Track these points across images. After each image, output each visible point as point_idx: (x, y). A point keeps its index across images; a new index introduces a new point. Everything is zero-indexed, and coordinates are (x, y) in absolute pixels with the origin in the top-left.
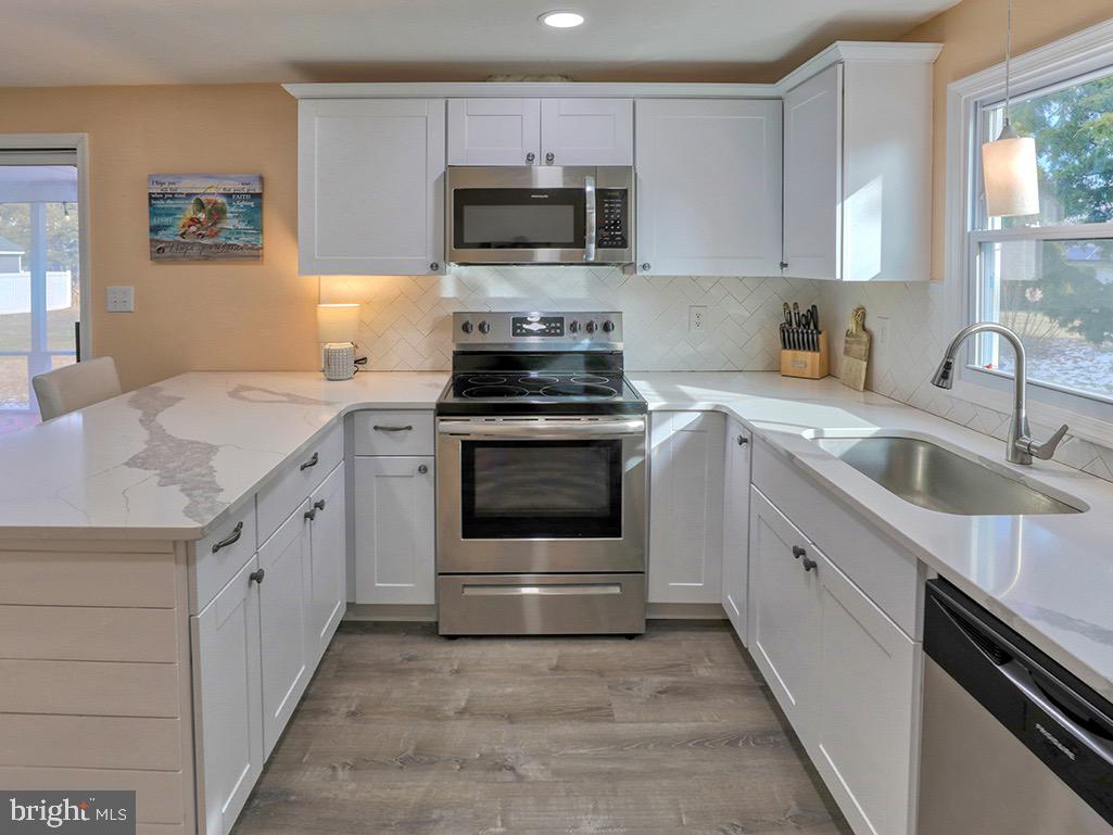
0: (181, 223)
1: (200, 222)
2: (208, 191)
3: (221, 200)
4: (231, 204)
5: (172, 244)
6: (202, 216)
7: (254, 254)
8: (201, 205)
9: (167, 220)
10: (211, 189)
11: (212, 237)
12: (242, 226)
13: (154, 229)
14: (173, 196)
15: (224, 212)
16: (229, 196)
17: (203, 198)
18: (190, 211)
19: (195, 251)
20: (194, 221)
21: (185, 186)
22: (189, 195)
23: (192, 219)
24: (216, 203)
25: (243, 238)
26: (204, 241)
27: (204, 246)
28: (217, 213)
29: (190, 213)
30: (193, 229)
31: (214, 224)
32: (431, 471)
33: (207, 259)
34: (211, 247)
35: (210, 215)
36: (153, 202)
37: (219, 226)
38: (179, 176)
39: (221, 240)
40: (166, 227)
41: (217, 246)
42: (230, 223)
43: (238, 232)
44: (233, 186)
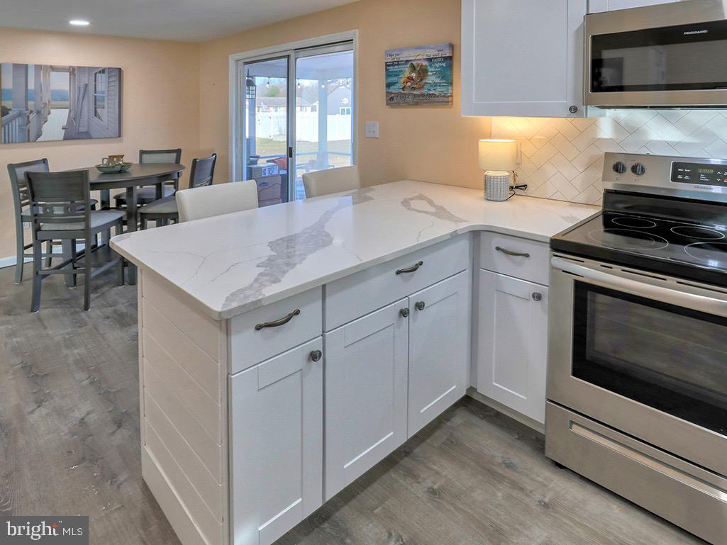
0: (402, 80)
1: (413, 80)
2: (418, 58)
3: (425, 63)
4: (431, 66)
5: (399, 95)
6: (414, 75)
7: (445, 100)
8: (413, 68)
10: (418, 56)
11: (420, 89)
12: (438, 80)
13: (388, 85)
15: (426, 71)
16: (430, 60)
17: (414, 63)
18: (407, 72)
19: (410, 100)
20: (410, 79)
21: (404, 56)
22: (407, 61)
23: (408, 78)
24: (422, 66)
25: (439, 89)
26: (415, 92)
27: (415, 95)
28: (423, 73)
29: (407, 74)
30: (409, 84)
31: (422, 80)
32: (545, 300)
33: (417, 104)
34: (419, 96)
35: (419, 73)
36: (388, 68)
37: (424, 81)
38: (401, 50)
39: (425, 91)
40: (395, 83)
41: (423, 95)
42: (431, 79)
43: (435, 85)
44: (433, 53)
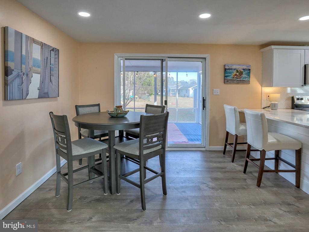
0: (233, 75)
1: (237, 75)
3: (242, 70)
4: (244, 71)
5: (230, 80)
6: (238, 74)
7: (248, 82)
8: (237, 71)
9: (229, 74)
10: (240, 68)
11: (240, 78)
12: (246, 76)
14: (231, 69)
15: (243, 73)
16: (244, 69)
17: (238, 70)
18: (235, 72)
19: (235, 82)
21: (234, 67)
22: (235, 69)
23: (235, 74)
24: (241, 71)
25: (247, 79)
26: (238, 79)
27: (238, 80)
28: (241, 73)
29: (235, 73)
30: (235, 76)
33: (238, 84)
34: (239, 81)
35: (239, 74)
38: (233, 65)
40: (229, 76)
41: (241, 80)
42: (244, 75)
43: (246, 77)
44: (245, 67)
